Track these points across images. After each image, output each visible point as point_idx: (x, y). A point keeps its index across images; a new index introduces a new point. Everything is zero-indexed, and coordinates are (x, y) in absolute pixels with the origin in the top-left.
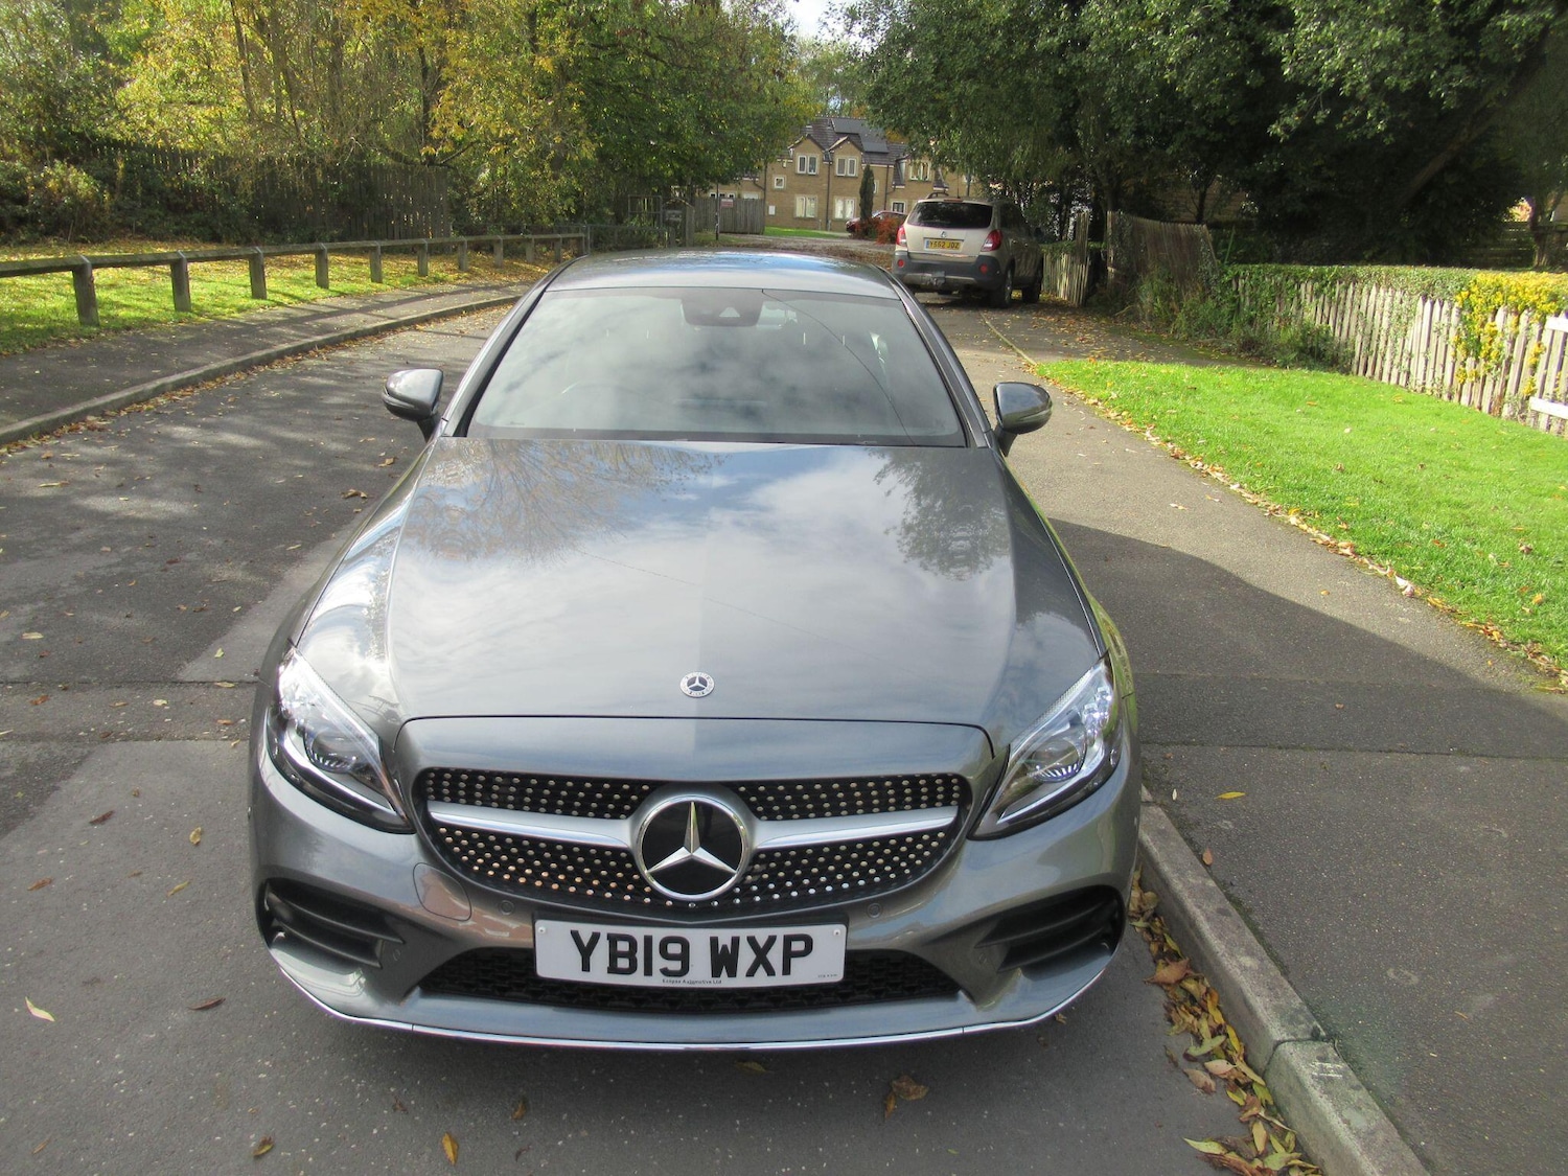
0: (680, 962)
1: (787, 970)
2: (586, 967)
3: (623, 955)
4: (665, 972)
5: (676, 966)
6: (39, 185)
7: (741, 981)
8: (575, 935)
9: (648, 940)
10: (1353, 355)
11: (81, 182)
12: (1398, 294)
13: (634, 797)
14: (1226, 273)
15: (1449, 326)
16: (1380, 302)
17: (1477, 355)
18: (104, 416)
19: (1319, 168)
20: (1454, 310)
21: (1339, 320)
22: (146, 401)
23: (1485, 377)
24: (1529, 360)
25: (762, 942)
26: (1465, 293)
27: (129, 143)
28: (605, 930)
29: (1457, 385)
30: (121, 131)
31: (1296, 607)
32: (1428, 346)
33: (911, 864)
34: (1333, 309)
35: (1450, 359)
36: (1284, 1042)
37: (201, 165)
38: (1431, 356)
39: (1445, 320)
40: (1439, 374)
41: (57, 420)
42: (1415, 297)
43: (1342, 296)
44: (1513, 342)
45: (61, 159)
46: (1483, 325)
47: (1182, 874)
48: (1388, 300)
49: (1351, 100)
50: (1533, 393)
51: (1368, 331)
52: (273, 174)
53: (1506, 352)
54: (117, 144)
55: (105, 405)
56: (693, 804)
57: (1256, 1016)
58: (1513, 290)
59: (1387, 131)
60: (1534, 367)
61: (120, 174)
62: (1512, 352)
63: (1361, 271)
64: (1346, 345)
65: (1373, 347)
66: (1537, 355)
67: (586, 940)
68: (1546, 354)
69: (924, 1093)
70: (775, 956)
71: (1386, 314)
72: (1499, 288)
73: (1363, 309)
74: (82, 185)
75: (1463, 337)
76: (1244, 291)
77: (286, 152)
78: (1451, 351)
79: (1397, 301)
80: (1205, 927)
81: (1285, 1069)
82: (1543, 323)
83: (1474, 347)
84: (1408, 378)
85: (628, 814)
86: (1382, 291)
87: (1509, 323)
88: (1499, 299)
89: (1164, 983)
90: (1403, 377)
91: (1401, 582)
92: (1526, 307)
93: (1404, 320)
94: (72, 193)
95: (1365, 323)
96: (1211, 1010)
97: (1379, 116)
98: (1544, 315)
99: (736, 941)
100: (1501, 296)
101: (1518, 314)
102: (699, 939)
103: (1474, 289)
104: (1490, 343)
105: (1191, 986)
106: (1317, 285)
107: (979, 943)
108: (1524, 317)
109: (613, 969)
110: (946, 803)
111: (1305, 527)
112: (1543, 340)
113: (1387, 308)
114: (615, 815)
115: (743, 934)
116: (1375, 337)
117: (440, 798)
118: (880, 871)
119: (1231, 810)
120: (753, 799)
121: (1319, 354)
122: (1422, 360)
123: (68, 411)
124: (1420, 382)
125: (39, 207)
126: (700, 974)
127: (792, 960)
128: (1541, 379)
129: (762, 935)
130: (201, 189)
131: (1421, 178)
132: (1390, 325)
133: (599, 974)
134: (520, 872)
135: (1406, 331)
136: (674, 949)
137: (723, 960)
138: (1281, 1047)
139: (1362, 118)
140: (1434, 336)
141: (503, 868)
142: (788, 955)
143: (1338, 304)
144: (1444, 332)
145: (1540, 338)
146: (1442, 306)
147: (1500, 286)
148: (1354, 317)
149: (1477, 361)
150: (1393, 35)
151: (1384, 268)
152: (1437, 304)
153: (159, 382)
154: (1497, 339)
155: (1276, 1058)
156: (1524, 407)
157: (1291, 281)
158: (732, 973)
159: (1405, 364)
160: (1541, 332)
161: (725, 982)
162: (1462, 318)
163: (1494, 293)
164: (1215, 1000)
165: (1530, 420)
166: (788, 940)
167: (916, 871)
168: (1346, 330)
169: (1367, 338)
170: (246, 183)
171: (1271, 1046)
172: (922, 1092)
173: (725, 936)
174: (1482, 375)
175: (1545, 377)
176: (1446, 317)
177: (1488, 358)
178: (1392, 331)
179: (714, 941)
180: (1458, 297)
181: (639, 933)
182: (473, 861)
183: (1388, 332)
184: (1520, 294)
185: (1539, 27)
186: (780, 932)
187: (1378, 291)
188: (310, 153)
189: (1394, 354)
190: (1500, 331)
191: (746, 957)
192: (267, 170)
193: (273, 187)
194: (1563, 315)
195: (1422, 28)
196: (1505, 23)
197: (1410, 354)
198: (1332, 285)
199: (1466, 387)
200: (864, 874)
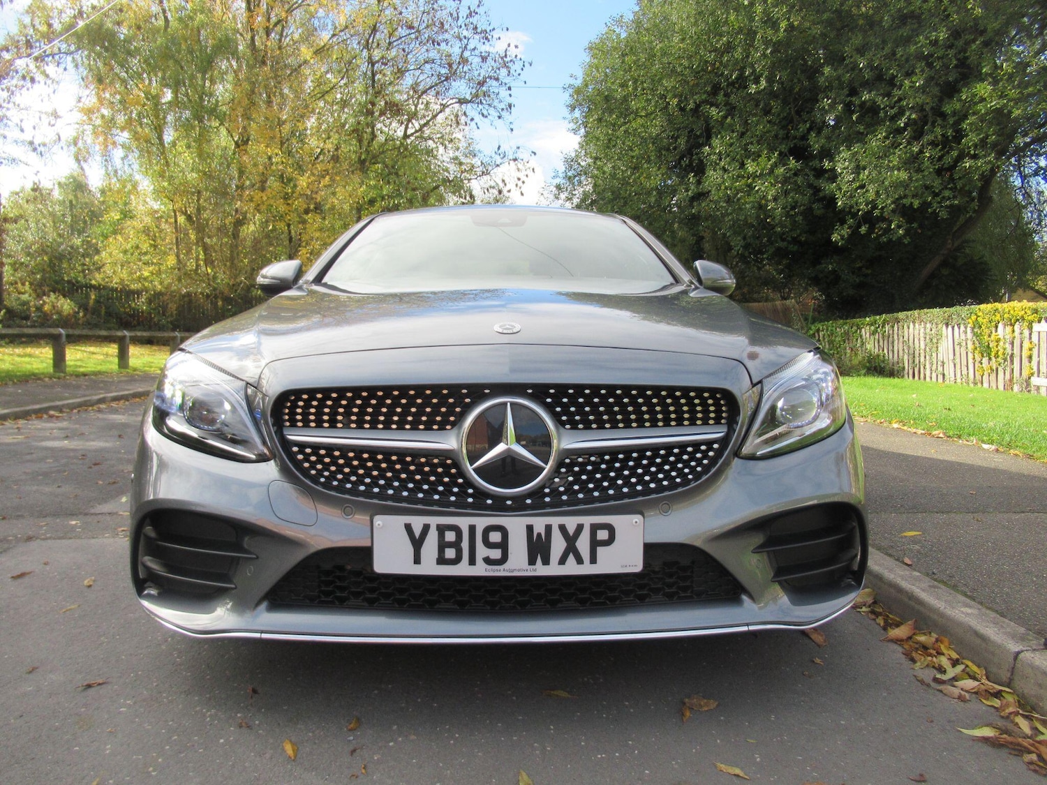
0: (500, 550)
1: (593, 560)
2: (417, 560)
3: (450, 545)
4: (488, 561)
5: (496, 554)
6: (39, 309)
7: (554, 569)
8: (408, 528)
9: (472, 529)
10: (904, 368)
11: (66, 306)
12: (928, 326)
13: (458, 410)
14: (810, 329)
15: (967, 339)
16: (917, 332)
17: (989, 355)
18: (61, 411)
19: (860, 269)
20: (969, 330)
21: (891, 348)
22: (92, 405)
23: (997, 369)
24: (1025, 353)
25: (571, 530)
26: (974, 317)
27: (100, 285)
28: (434, 521)
29: (978, 377)
30: (97, 279)
31: (917, 458)
32: (954, 355)
33: (693, 470)
34: (886, 342)
35: (971, 361)
36: (1022, 651)
37: (145, 297)
38: (958, 361)
39: (963, 337)
40: (965, 372)
41: (29, 411)
42: (940, 326)
43: (891, 332)
44: (1012, 344)
45: (54, 292)
46: (990, 336)
47: (891, 570)
48: (922, 330)
49: (882, 218)
50: (1032, 374)
51: (911, 352)
52: (190, 302)
53: (1009, 351)
54: (92, 287)
55: (63, 406)
56: (509, 404)
57: (989, 640)
58: (1007, 310)
59: (904, 236)
60: (1030, 357)
61: (91, 302)
62: (1013, 350)
63: (901, 315)
64: (898, 363)
65: (917, 361)
66: (1030, 349)
67: (417, 532)
68: (1037, 348)
69: (715, 705)
70: (583, 544)
71: (922, 339)
72: (996, 310)
73: (906, 339)
74: (66, 307)
75: (978, 345)
76: (824, 339)
77: (201, 288)
78: (970, 356)
79: (928, 331)
80: (924, 596)
81: (1030, 670)
82: (1030, 328)
83: (986, 351)
84: (944, 378)
85: (454, 424)
86: (917, 325)
87: (1007, 332)
88: (998, 317)
89: (897, 640)
90: (940, 377)
91: (985, 446)
92: (1018, 320)
93: (935, 341)
94: (59, 313)
95: (909, 347)
96: (945, 651)
97: (899, 227)
98: (1031, 323)
99: (548, 528)
100: (999, 315)
101: (1012, 325)
102: (516, 526)
103: (980, 314)
104: (997, 346)
105: (922, 638)
106: (873, 328)
107: (756, 548)
108: (1017, 327)
109: (442, 561)
110: (718, 421)
111: (905, 428)
112: (1033, 339)
113: (922, 335)
114: (442, 427)
115: (555, 521)
116: (917, 355)
117: (293, 424)
118: (668, 476)
119: (914, 540)
120: (558, 409)
121: (878, 368)
122: (952, 365)
123: (37, 407)
124: (953, 379)
125: (37, 321)
126: (518, 564)
127: (598, 548)
128: (1036, 364)
129: (571, 523)
130: (142, 312)
131: (926, 272)
132: (926, 345)
133: (429, 567)
134: (360, 481)
135: (937, 347)
136: (495, 537)
137: (538, 548)
138: (1021, 656)
139: (888, 230)
140: (957, 348)
141: (346, 479)
142: (595, 544)
143: (889, 337)
144: (964, 344)
145: (1030, 338)
146: (959, 328)
147: (997, 309)
148: (901, 344)
149: (990, 359)
150: (903, 175)
151: (916, 312)
152: (956, 327)
153: (102, 396)
154: (1001, 343)
155: (1019, 665)
156: (1028, 384)
157: (855, 328)
158: (546, 561)
159: (940, 369)
160: (1030, 334)
161: (540, 570)
162: (975, 334)
163: (994, 314)
164: (947, 644)
165: (1033, 392)
166: (595, 528)
167: (698, 476)
168: (897, 353)
169: (911, 356)
170: (173, 307)
171: (1011, 659)
172: (713, 704)
173: (539, 524)
174: (994, 368)
175: (1039, 362)
176: (964, 335)
177: (997, 356)
178: (927, 349)
179: (530, 528)
180: (970, 320)
181: (463, 523)
182: (320, 473)
183: (925, 350)
184: (1012, 312)
185: (989, 167)
186: (587, 521)
187: (914, 326)
188: (215, 289)
189: (932, 364)
190: (1002, 338)
191: (558, 545)
192: (186, 299)
193: (190, 310)
194: (1043, 321)
195: (919, 170)
196: (968, 165)
197: (943, 362)
198: (882, 327)
199: (985, 378)
200: (654, 479)
